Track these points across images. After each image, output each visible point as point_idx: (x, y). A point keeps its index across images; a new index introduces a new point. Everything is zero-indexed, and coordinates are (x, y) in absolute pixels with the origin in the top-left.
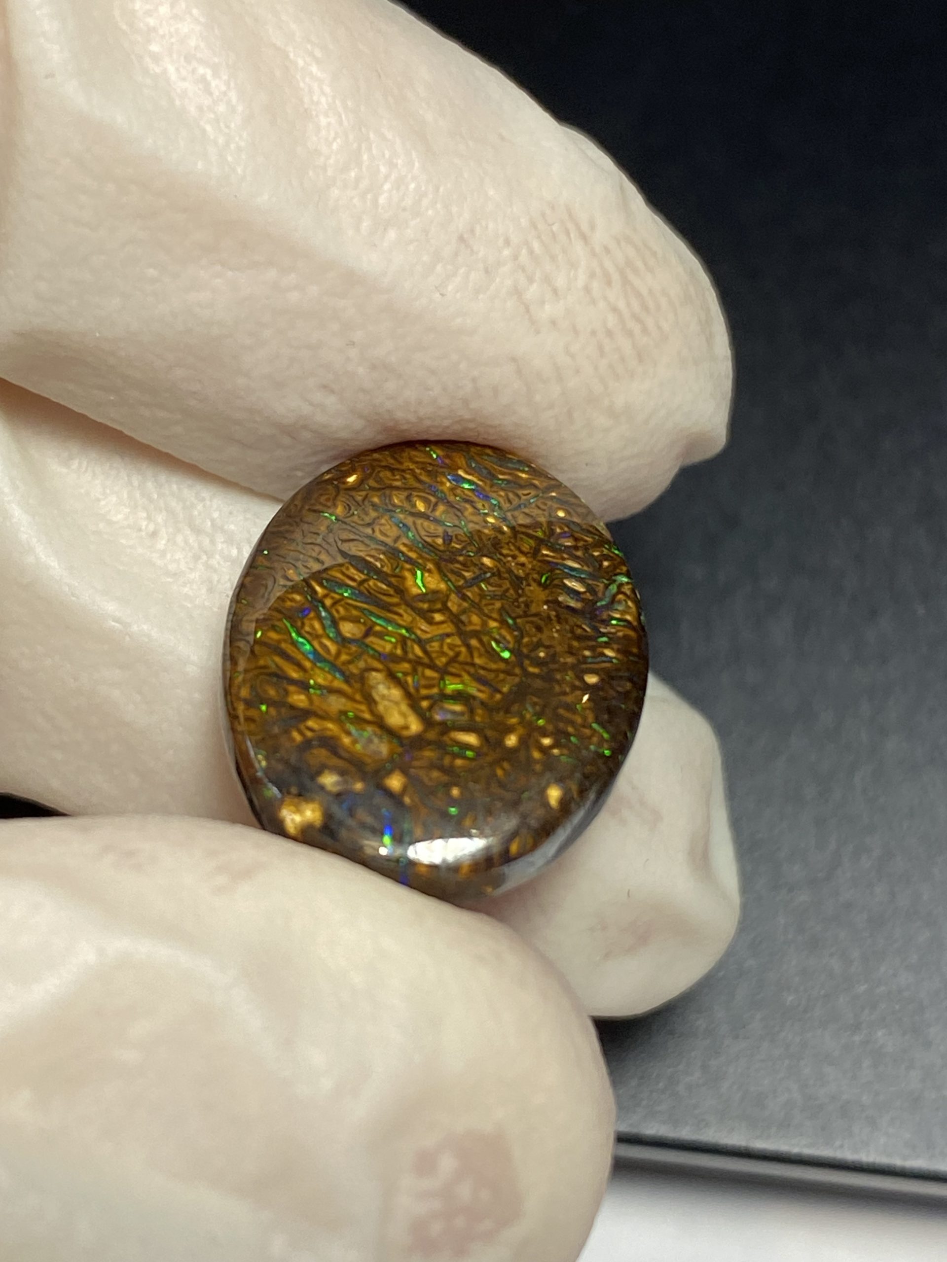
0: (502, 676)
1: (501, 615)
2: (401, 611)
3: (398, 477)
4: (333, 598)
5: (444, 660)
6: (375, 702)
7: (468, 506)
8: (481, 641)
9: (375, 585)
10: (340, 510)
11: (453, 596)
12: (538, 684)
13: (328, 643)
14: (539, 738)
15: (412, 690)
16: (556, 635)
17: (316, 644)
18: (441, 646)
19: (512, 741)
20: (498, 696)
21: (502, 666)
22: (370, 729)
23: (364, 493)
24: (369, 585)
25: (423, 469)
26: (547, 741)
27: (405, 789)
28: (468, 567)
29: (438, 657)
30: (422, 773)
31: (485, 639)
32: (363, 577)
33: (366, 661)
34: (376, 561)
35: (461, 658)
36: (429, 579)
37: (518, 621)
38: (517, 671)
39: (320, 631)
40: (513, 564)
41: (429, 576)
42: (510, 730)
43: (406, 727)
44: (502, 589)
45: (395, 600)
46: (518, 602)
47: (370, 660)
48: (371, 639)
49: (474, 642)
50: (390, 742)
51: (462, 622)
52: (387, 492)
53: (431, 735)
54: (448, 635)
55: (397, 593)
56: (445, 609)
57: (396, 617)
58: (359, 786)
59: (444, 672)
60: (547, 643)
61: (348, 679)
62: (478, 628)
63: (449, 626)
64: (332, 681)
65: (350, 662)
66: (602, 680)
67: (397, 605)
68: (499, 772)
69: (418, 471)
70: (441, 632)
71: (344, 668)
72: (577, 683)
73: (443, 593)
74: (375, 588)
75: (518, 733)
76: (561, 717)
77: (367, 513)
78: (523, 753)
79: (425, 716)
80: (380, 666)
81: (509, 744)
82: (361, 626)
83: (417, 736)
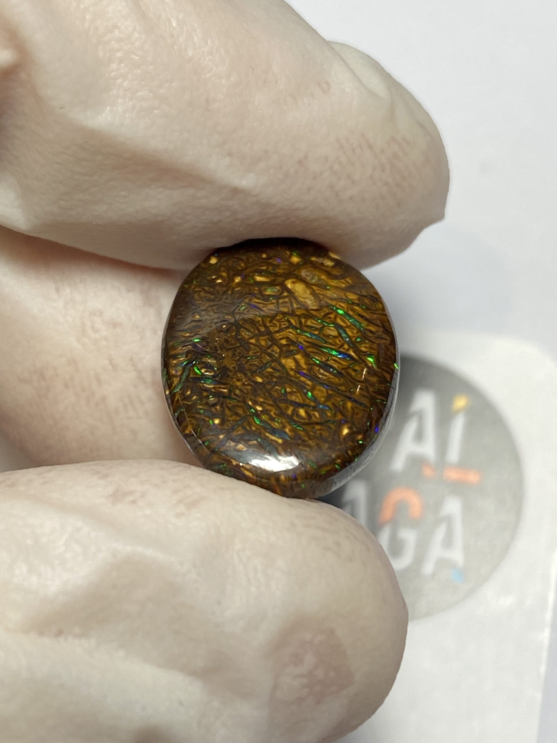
1: (249, 347)
2: (305, 343)
3: (318, 432)
4: (344, 349)
5: (278, 318)
6: (311, 294)
7: (274, 416)
8: (259, 330)
9: (322, 358)
11: (277, 355)
13: (342, 323)
14: (223, 282)
15: (293, 301)
16: (217, 339)
17: (349, 324)
18: (280, 325)
19: (238, 280)
20: (247, 301)
21: (246, 317)
22: (313, 282)
23: (337, 417)
24: (325, 357)
25: (304, 441)
26: (219, 281)
27: (290, 256)
28: (270, 375)
29: (281, 319)
30: (282, 263)
31: (257, 332)
32: (329, 362)
33: (320, 315)
34: (323, 373)
35: (269, 319)
36: (291, 365)
37: (238, 345)
38: (237, 316)
39: (347, 330)
40: (244, 380)
41: (292, 366)
42: (239, 284)
43: (293, 283)
44: (249, 363)
45: (309, 350)
46: (240, 356)
47: (318, 315)
48: (319, 328)
49: (263, 329)
50: (300, 276)
51: (270, 341)
52: (322, 421)
53: (280, 279)
54: (278, 332)
55: (308, 354)
56: (281, 347)
57: (307, 340)
60: (222, 334)
62: (261, 338)
63: (277, 337)
65: (328, 314)
67: (308, 347)
68: (243, 265)
69: (306, 438)
70: (281, 334)
71: (331, 311)
73: (283, 357)
74: (321, 356)
75: (235, 283)
76: (212, 294)
77: (333, 404)
78: (232, 273)
79: (285, 288)
80: (312, 312)
81: (239, 278)
82: (326, 333)
83: (287, 279)
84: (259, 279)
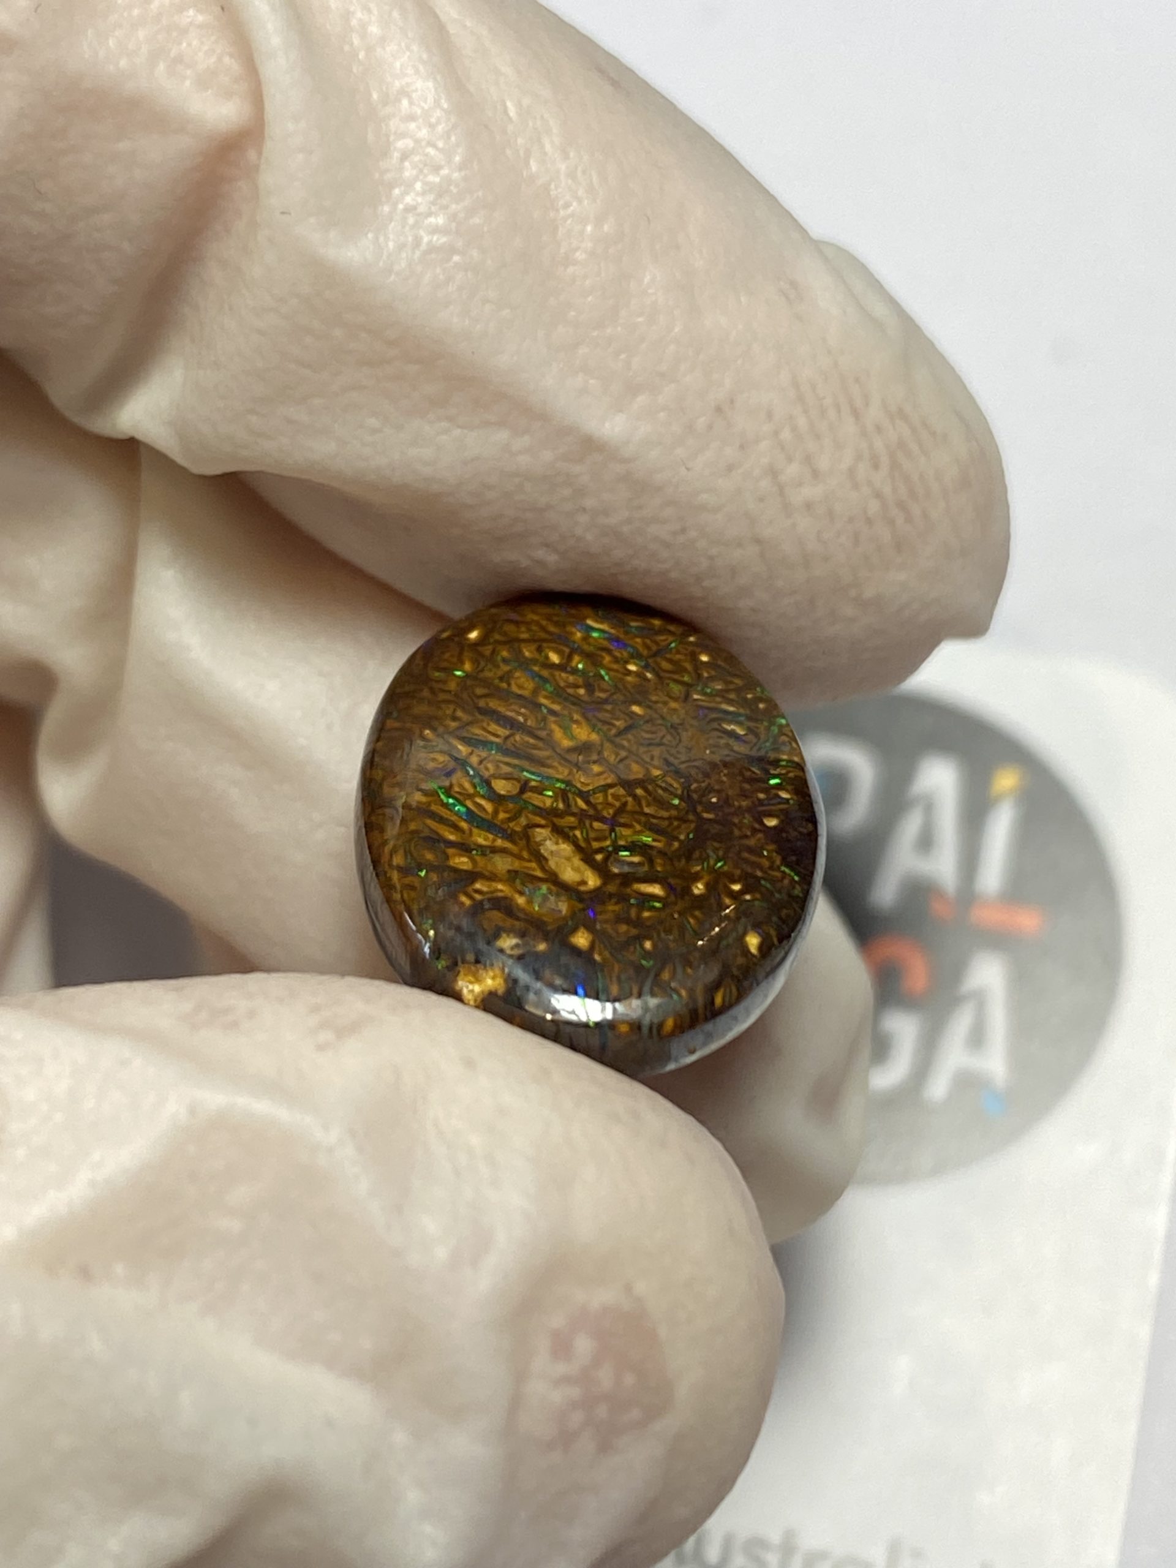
0: (676, 823)
1: (662, 762)
2: (556, 764)
3: (523, 630)
4: (479, 756)
5: (611, 811)
6: (546, 859)
7: (604, 654)
8: (646, 790)
9: (522, 739)
10: (468, 666)
11: (607, 745)
12: (715, 829)
13: (483, 802)
14: (728, 884)
15: (583, 844)
16: (724, 779)
17: (469, 803)
18: (606, 797)
19: (699, 888)
20: (676, 844)
21: (674, 813)
22: (544, 888)
23: (490, 647)
24: (515, 741)
25: (548, 620)
26: (736, 887)
27: (592, 947)
28: (618, 716)
29: (603, 809)
30: (608, 928)
31: (650, 787)
32: (507, 732)
33: (527, 817)
34: (518, 715)
35: (629, 807)
36: (578, 730)
37: (683, 767)
38: (691, 817)
39: (471, 791)
40: (665, 710)
41: (578, 728)
42: (696, 878)
43: (584, 882)
44: (659, 736)
45: (545, 753)
46: (678, 748)
47: (531, 817)
48: (528, 795)
49: (639, 792)
50: (570, 898)
51: (622, 771)
52: (516, 645)
53: (612, 888)
54: (610, 786)
55: (546, 746)
56: (601, 760)
57: (550, 771)
58: (542, 947)
59: (613, 824)
60: (717, 787)
61: (510, 836)
62: (640, 776)
63: (609, 777)
64: (494, 840)
65: (510, 820)
66: (782, 822)
67: (548, 758)
68: (692, 921)
69: (543, 622)
70: (602, 783)
71: (505, 826)
72: (757, 826)
73: (596, 744)
74: (522, 743)
75: (704, 881)
76: (746, 861)
77: (498, 667)
78: (713, 900)
79: (601, 870)
80: (543, 822)
81: (696, 892)
82: (515, 782)
83: (597, 890)
84: (656, 890)
